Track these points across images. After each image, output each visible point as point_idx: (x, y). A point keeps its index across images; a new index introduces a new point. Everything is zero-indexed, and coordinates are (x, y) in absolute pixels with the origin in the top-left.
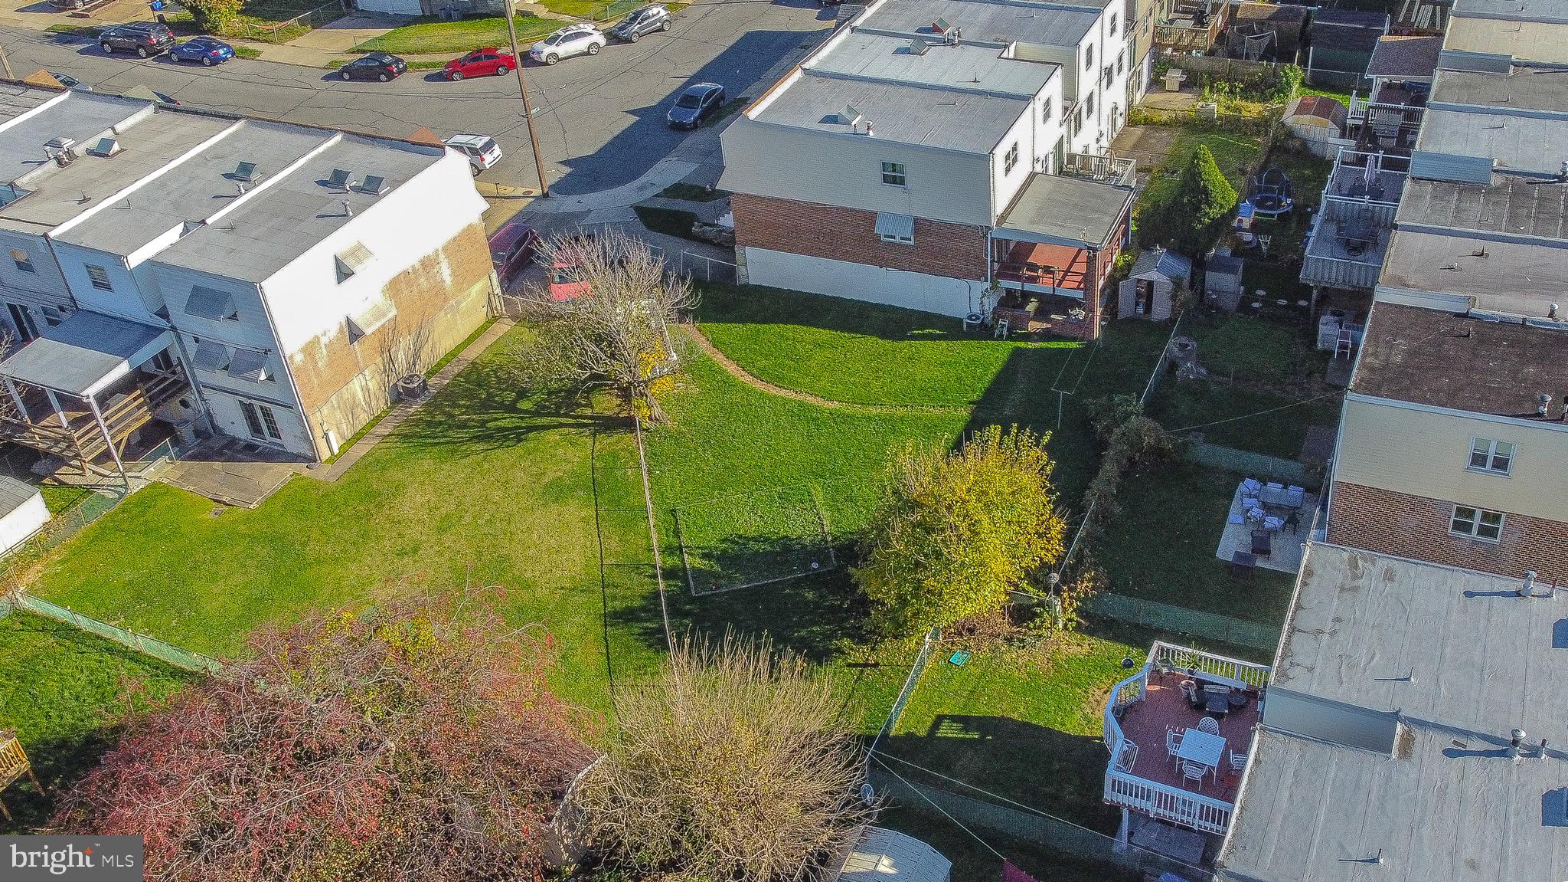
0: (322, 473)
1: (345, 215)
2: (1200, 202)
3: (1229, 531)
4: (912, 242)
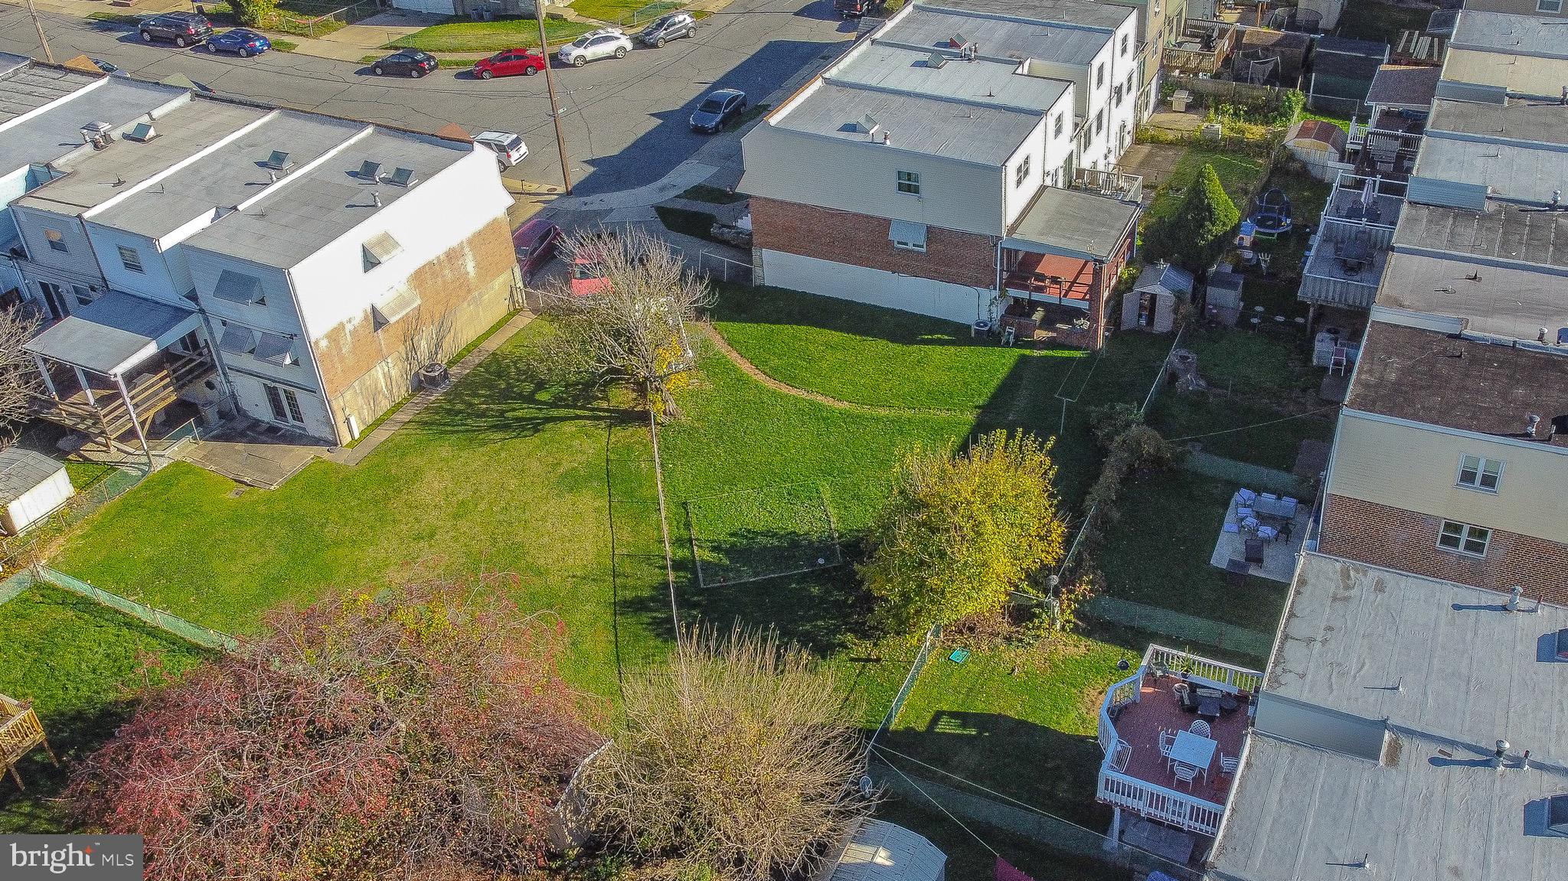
0: (342, 457)
1: (373, 206)
2: (1204, 219)
3: (1223, 538)
4: (924, 250)
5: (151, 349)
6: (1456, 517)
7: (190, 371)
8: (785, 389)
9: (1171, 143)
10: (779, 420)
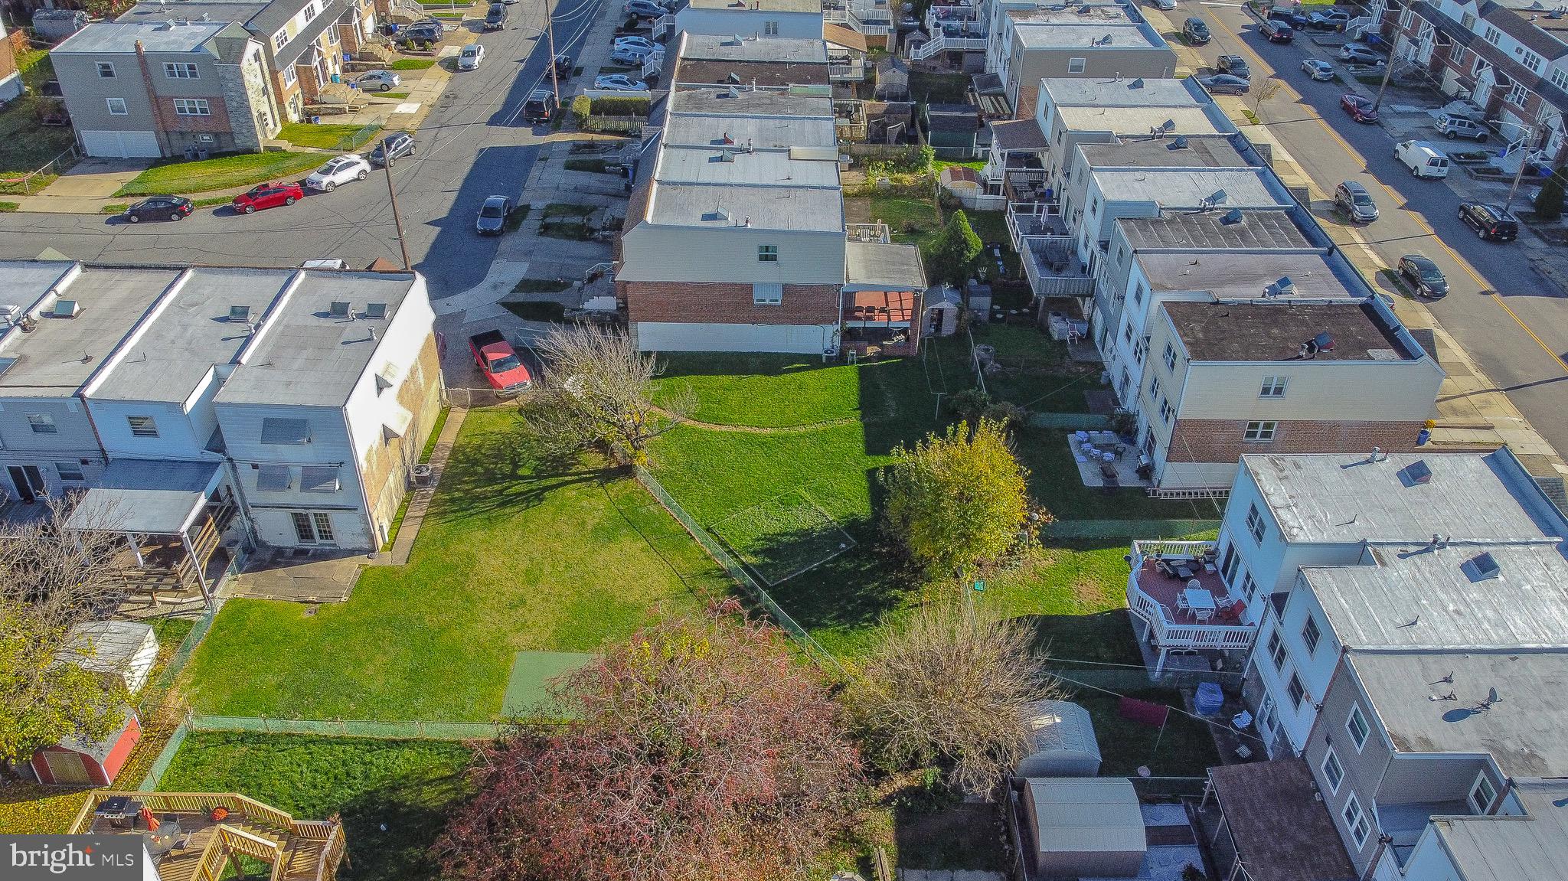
0: (385, 559)
1: (369, 340)
2: (963, 249)
3: (1081, 468)
4: (779, 303)
5: (202, 501)
6: (1254, 418)
7: (223, 517)
8: (717, 429)
9: (856, 195)
10: (730, 452)
